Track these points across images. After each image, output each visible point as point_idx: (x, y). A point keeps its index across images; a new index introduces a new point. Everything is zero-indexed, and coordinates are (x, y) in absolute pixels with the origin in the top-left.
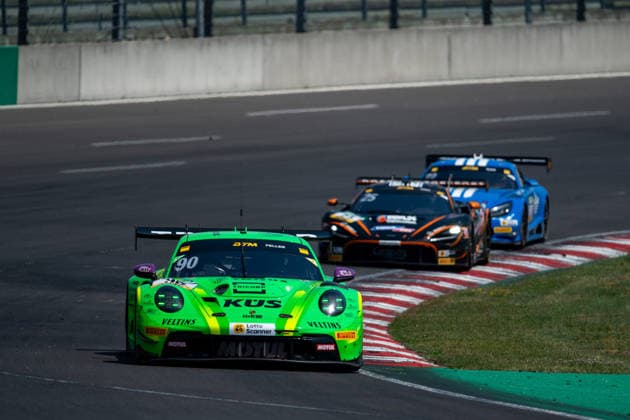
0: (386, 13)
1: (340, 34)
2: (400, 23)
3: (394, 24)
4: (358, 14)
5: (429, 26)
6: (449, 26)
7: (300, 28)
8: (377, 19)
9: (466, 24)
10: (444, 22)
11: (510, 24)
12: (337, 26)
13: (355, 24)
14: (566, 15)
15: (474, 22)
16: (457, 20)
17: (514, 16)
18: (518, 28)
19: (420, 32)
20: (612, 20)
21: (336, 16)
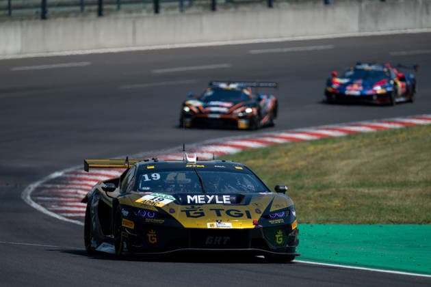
0: (96, 7)
1: (68, 19)
2: (104, 13)
3: (100, 13)
4: (78, 8)
5: (122, 15)
6: (134, 15)
7: (44, 16)
8: (90, 11)
9: (144, 14)
10: (130, 12)
11: (171, 12)
12: (66, 15)
13: (76, 14)
14: (205, 6)
15: (148, 12)
16: (138, 11)
17: (173, 8)
18: (175, 15)
19: (117, 19)
20: (232, 10)
21: (66, 9)
